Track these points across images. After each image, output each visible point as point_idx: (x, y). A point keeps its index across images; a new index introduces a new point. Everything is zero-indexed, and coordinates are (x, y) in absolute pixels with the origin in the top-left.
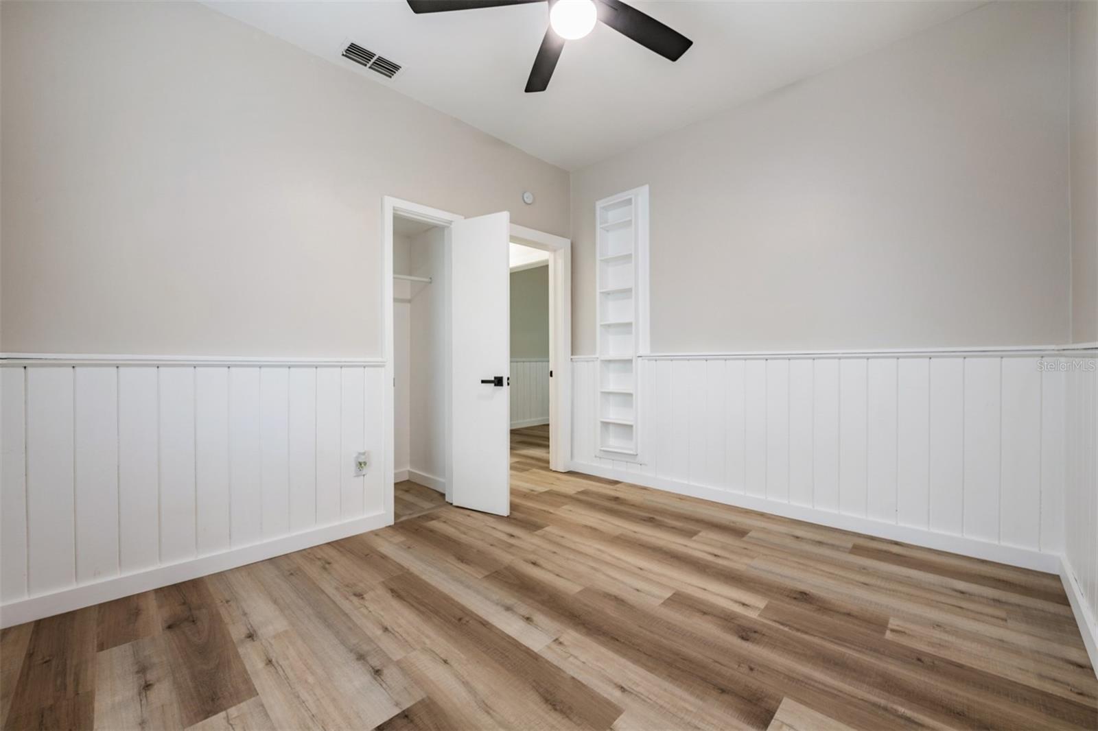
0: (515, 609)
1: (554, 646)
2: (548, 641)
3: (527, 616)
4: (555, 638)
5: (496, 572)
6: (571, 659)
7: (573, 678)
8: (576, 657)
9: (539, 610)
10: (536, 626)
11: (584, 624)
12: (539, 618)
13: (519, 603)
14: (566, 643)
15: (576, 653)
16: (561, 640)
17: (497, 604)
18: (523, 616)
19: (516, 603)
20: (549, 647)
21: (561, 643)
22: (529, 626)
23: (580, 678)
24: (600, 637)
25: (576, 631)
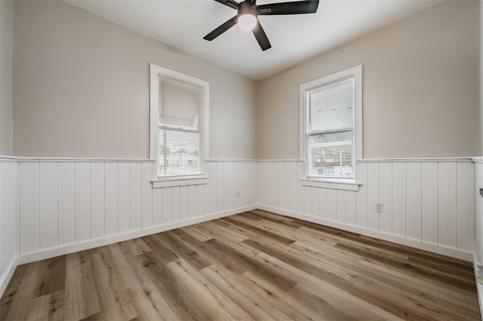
0: (273, 265)
1: (257, 253)
2: (259, 255)
3: (267, 263)
4: (256, 255)
5: (292, 287)
6: (252, 250)
7: (252, 247)
8: (250, 250)
9: (263, 265)
10: (263, 259)
11: (246, 259)
12: (263, 262)
13: (272, 268)
14: (253, 254)
15: (250, 251)
16: (255, 255)
17: (282, 268)
18: (269, 262)
19: (274, 268)
20: (259, 253)
21: (255, 254)
22: (266, 259)
23: (250, 247)
24: (241, 255)
25: (249, 257)
